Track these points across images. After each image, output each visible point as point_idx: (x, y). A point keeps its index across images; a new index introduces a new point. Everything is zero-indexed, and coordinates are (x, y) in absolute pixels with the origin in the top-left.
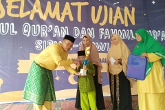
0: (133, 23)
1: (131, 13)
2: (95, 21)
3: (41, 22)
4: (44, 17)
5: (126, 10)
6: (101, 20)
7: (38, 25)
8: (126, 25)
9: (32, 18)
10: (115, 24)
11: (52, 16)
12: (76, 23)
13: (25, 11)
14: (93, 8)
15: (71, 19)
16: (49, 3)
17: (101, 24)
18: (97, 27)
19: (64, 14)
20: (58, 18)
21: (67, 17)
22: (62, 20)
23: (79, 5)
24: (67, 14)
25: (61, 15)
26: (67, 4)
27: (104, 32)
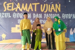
0: (60, 11)
1: (58, 7)
2: (42, 11)
3: (20, 12)
4: (21, 10)
5: (56, 5)
6: (45, 10)
7: (19, 14)
8: (56, 12)
9: (16, 11)
10: (51, 11)
11: (24, 10)
12: (34, 12)
13: (14, 8)
14: (42, 5)
15: (32, 10)
16: (23, 4)
17: (45, 12)
18: (43, 13)
19: (29, 8)
20: (27, 10)
21: (30, 10)
22: (28, 11)
23: (36, 4)
24: (30, 8)
25: (28, 9)
26: (31, 4)
27: (46, 15)
